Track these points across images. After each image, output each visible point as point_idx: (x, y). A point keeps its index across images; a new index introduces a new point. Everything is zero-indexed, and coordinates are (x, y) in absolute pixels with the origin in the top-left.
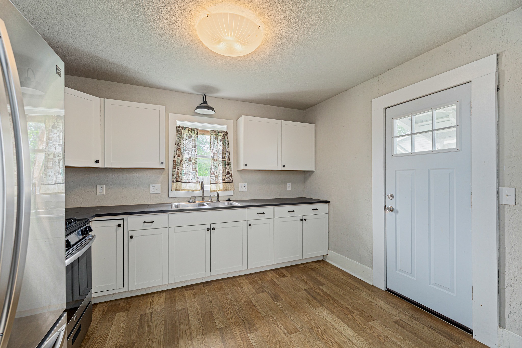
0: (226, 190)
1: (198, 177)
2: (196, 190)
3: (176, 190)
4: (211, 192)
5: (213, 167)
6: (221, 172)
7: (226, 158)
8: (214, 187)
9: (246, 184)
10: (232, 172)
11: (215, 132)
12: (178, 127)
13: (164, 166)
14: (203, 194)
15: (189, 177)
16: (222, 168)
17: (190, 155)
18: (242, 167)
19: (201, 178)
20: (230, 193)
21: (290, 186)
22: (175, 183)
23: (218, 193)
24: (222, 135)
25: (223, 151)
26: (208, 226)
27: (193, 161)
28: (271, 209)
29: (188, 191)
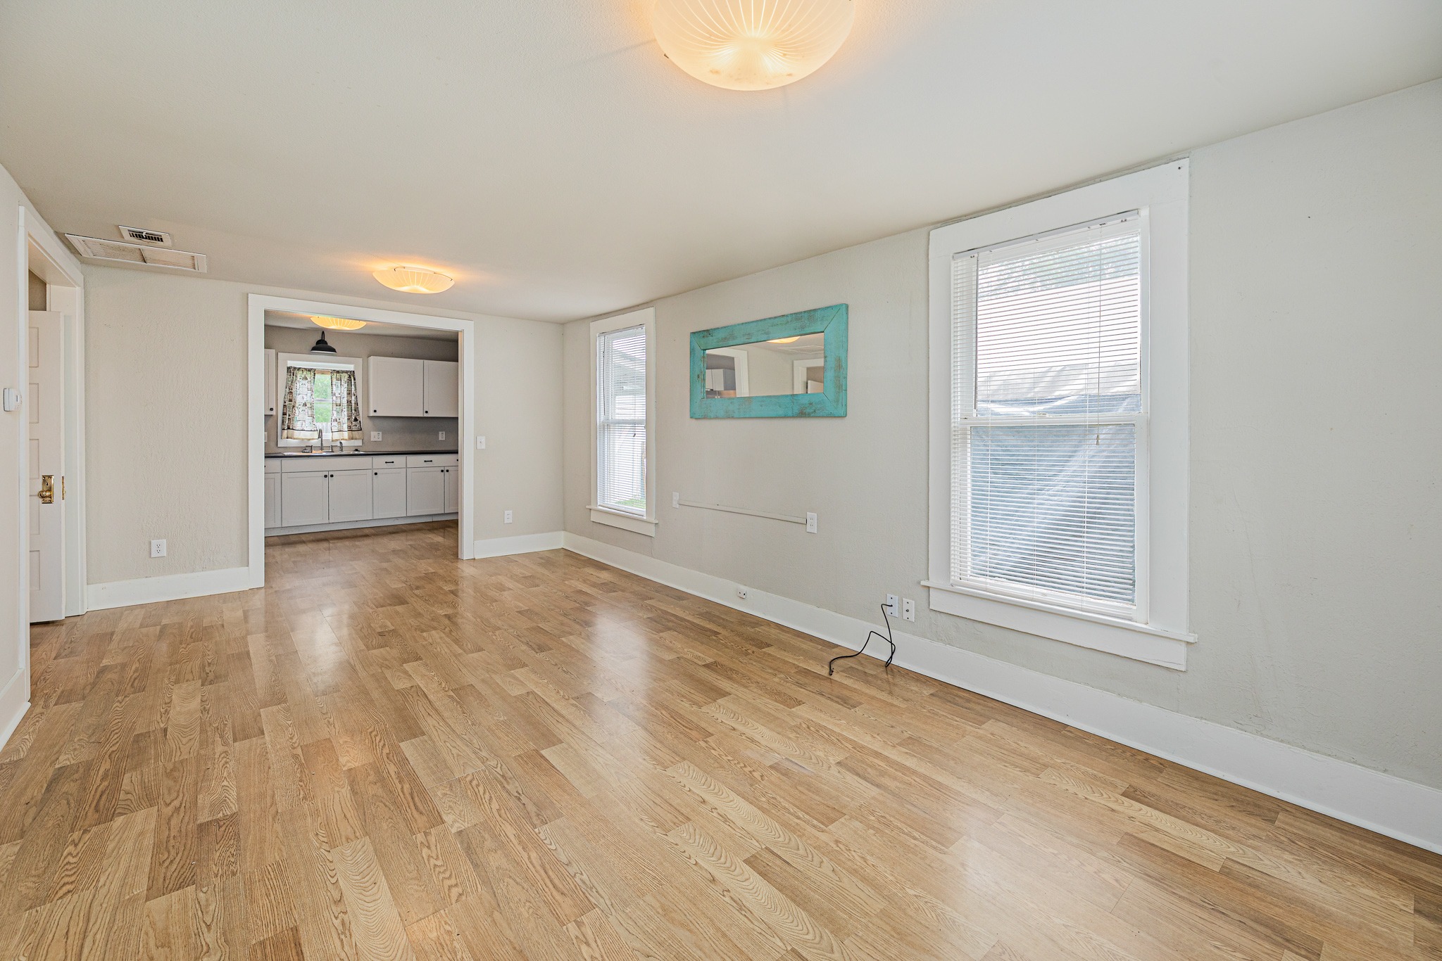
0: (352, 439)
1: (316, 424)
2: (313, 439)
3: (287, 438)
4: (332, 441)
5: (335, 413)
6: (346, 418)
7: (353, 402)
8: (337, 436)
9: (381, 433)
10: (360, 419)
11: (338, 372)
12: (289, 368)
13: (273, 413)
14: (322, 444)
15: (304, 423)
16: (348, 414)
17: (305, 400)
18: (372, 414)
19: (319, 426)
20: (358, 443)
21: (444, 436)
22: (286, 431)
23: (341, 443)
24: (347, 376)
25: (349, 394)
26: (326, 473)
27: (308, 405)
28: (402, 458)
29: (303, 439)
